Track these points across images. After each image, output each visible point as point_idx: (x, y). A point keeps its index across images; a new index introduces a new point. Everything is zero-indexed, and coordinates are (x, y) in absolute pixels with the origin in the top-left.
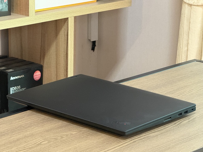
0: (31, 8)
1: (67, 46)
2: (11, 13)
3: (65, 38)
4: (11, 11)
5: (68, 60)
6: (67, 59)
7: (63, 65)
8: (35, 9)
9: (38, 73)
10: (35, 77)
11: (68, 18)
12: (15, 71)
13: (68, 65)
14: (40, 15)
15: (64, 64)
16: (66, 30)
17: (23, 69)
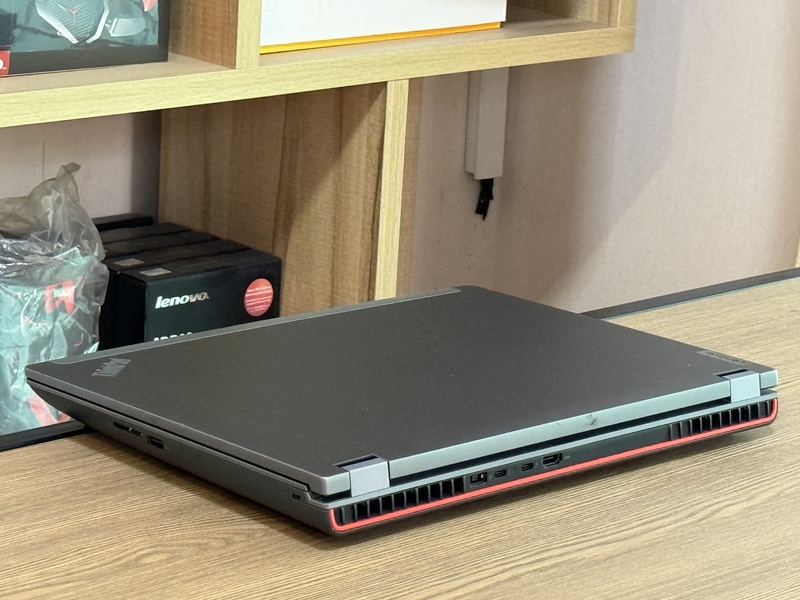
0: (246, 39)
1: (377, 189)
2: (170, 54)
3: (371, 158)
4: (170, 47)
5: (377, 244)
6: (372, 238)
7: (358, 263)
8: (262, 44)
9: (263, 288)
10: (248, 303)
11: (386, 83)
12: (175, 277)
13: (375, 264)
14: (276, 66)
15: (363, 259)
16: (377, 129)
17: (207, 271)
